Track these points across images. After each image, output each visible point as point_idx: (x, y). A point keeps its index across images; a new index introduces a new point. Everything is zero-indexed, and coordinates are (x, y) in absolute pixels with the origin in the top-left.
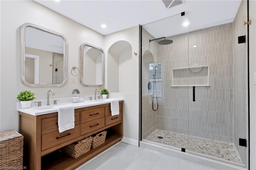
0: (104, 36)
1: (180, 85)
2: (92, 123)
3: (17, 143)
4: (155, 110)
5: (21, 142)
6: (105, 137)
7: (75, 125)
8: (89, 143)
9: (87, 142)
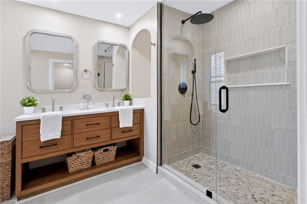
0: (128, 28)
1: (237, 85)
2: (90, 135)
3: (5, 147)
4: (195, 124)
5: (10, 146)
6: (115, 154)
7: (61, 136)
8: (89, 158)
9: (86, 157)
